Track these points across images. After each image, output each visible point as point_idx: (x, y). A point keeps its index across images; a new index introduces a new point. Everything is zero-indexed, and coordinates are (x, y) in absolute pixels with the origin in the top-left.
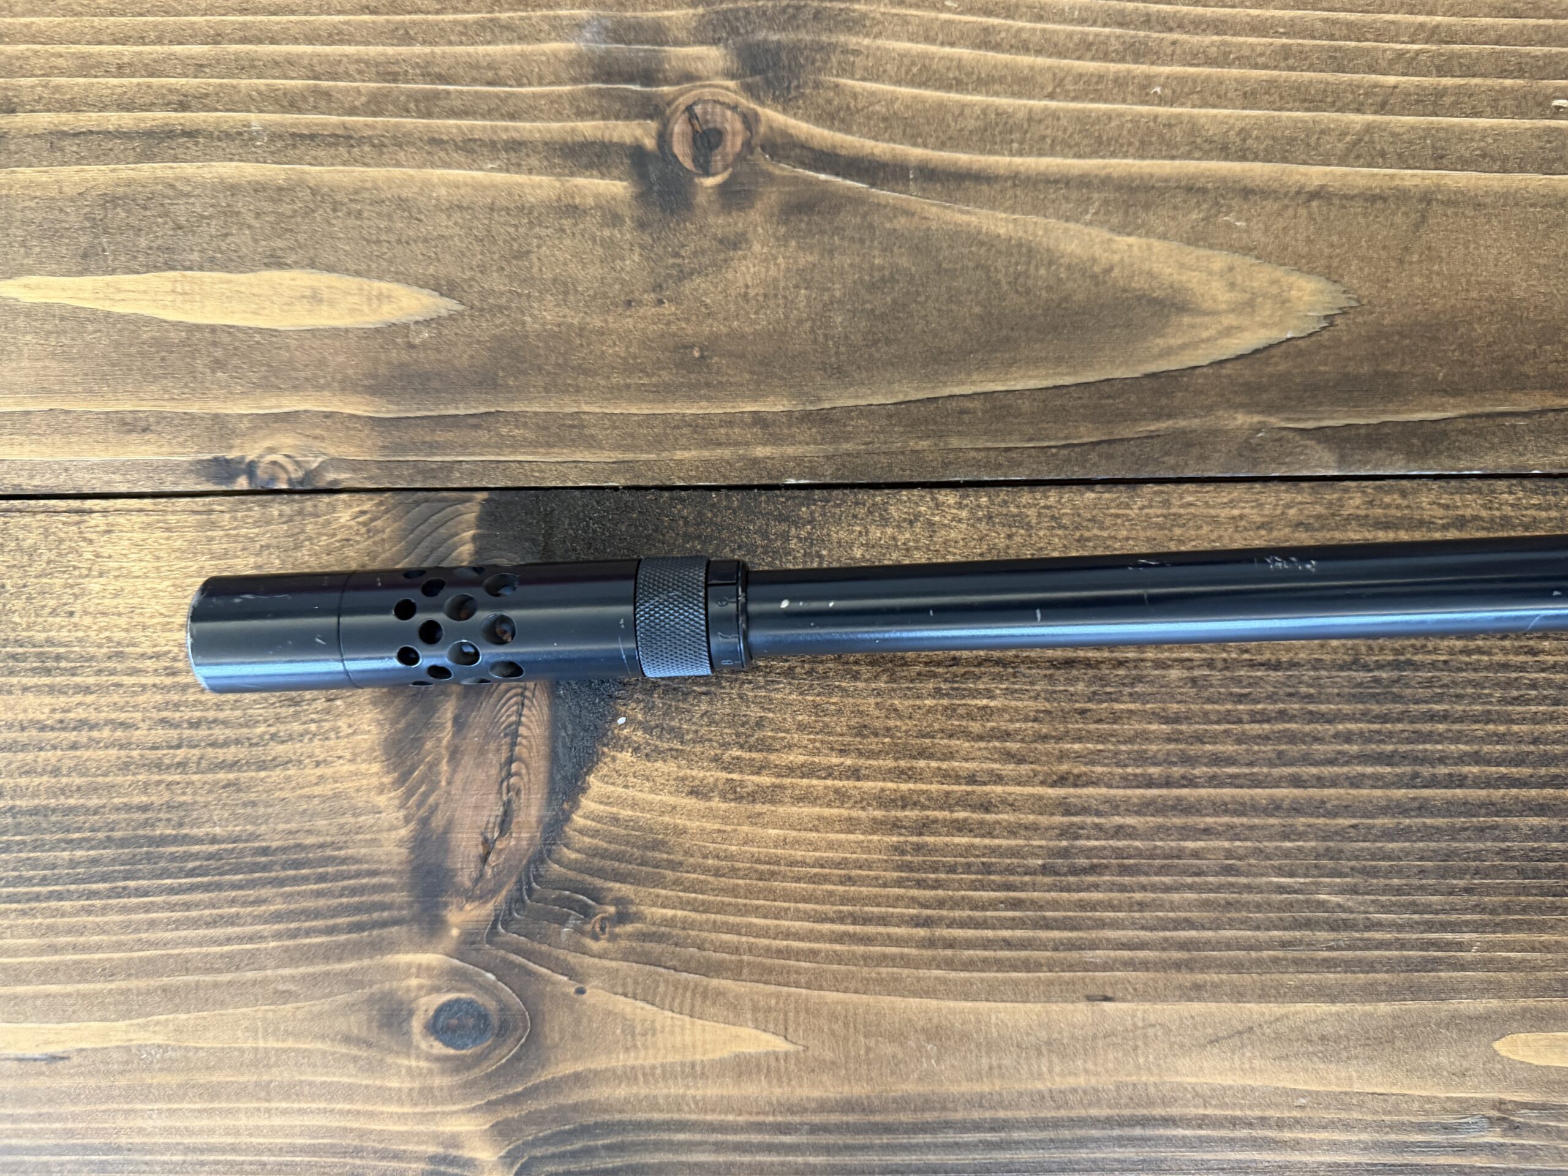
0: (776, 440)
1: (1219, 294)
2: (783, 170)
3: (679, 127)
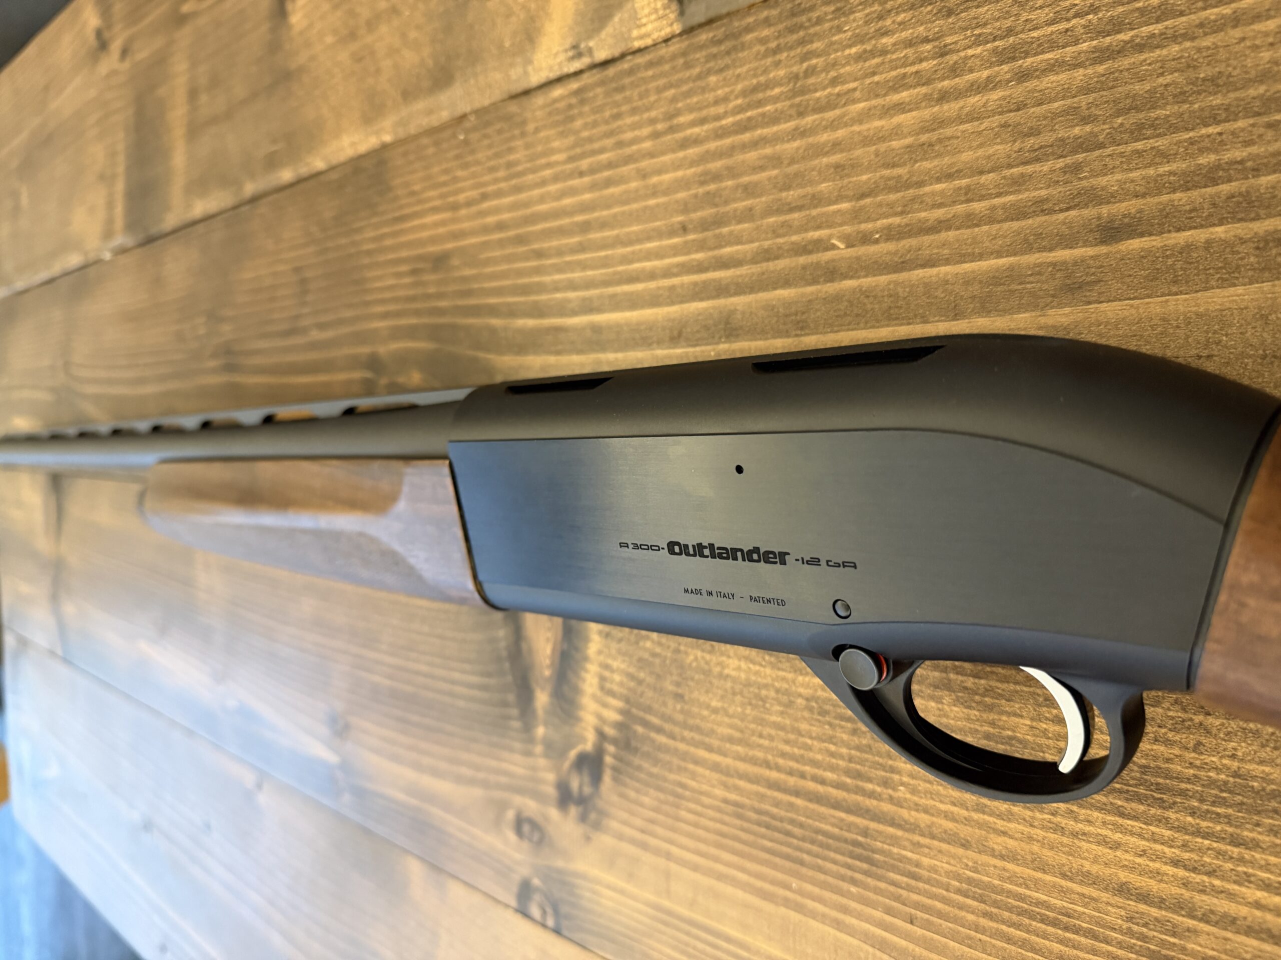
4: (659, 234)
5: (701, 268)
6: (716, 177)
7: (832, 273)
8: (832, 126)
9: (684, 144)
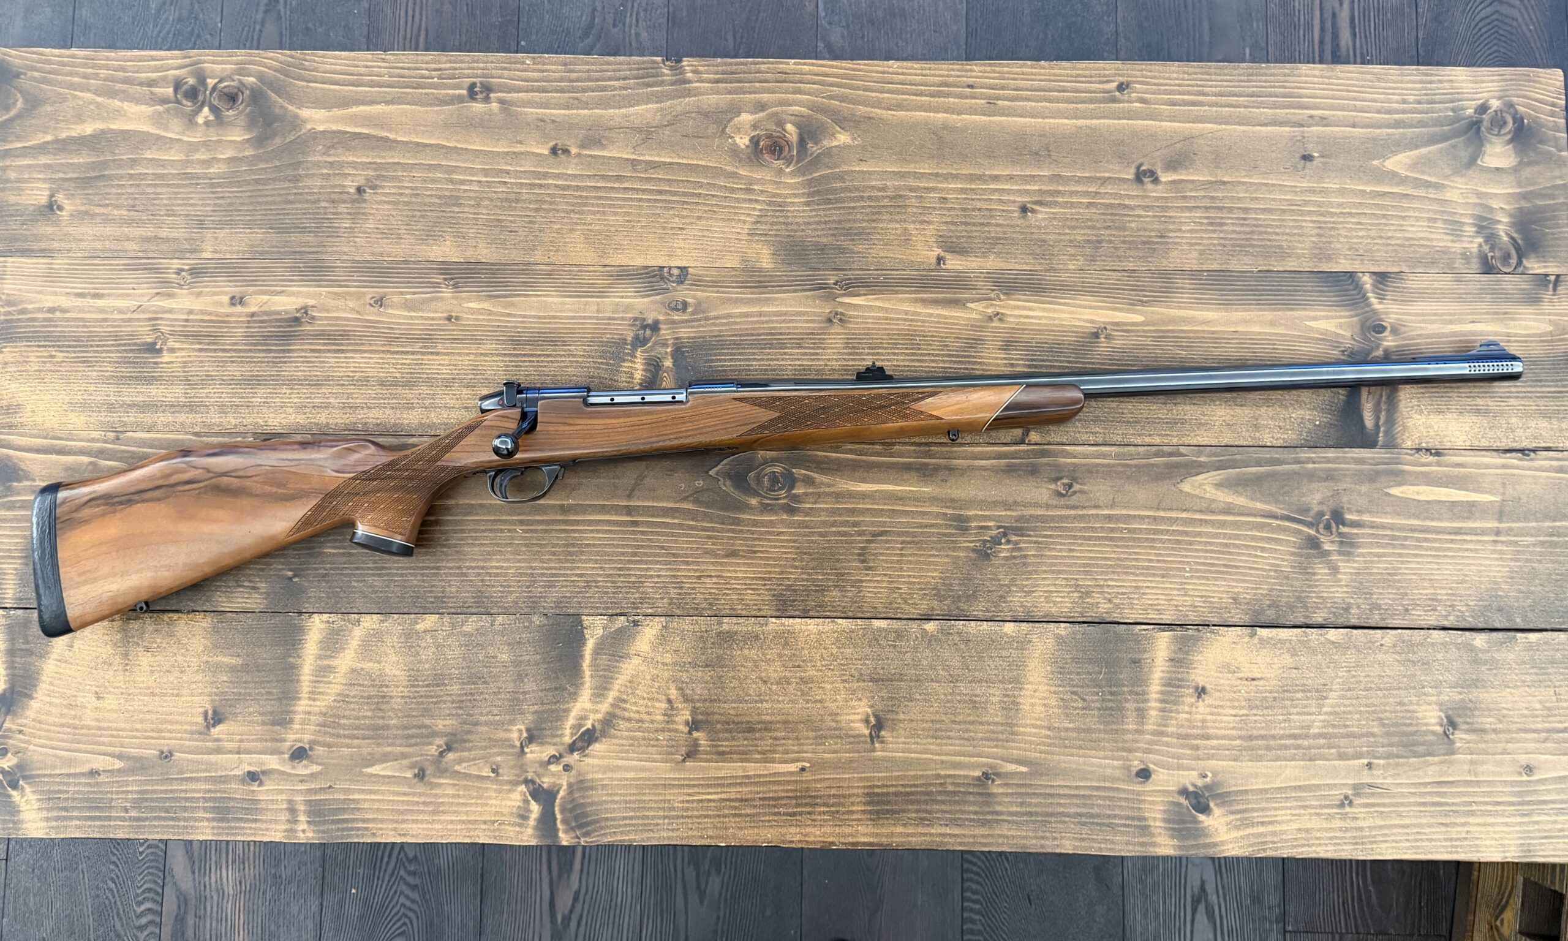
0: (1310, 458)
1: (1207, 488)
2: (1309, 519)
3: (1334, 530)
4: (594, 545)
5: (575, 531)
6: (567, 561)
7: (522, 522)
8: (520, 568)
9: (581, 575)
